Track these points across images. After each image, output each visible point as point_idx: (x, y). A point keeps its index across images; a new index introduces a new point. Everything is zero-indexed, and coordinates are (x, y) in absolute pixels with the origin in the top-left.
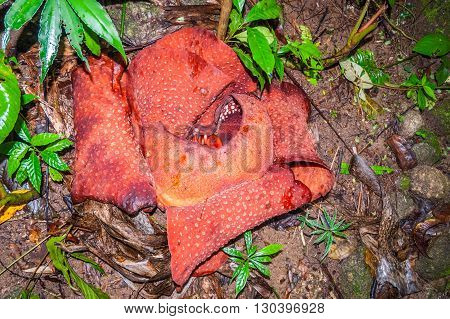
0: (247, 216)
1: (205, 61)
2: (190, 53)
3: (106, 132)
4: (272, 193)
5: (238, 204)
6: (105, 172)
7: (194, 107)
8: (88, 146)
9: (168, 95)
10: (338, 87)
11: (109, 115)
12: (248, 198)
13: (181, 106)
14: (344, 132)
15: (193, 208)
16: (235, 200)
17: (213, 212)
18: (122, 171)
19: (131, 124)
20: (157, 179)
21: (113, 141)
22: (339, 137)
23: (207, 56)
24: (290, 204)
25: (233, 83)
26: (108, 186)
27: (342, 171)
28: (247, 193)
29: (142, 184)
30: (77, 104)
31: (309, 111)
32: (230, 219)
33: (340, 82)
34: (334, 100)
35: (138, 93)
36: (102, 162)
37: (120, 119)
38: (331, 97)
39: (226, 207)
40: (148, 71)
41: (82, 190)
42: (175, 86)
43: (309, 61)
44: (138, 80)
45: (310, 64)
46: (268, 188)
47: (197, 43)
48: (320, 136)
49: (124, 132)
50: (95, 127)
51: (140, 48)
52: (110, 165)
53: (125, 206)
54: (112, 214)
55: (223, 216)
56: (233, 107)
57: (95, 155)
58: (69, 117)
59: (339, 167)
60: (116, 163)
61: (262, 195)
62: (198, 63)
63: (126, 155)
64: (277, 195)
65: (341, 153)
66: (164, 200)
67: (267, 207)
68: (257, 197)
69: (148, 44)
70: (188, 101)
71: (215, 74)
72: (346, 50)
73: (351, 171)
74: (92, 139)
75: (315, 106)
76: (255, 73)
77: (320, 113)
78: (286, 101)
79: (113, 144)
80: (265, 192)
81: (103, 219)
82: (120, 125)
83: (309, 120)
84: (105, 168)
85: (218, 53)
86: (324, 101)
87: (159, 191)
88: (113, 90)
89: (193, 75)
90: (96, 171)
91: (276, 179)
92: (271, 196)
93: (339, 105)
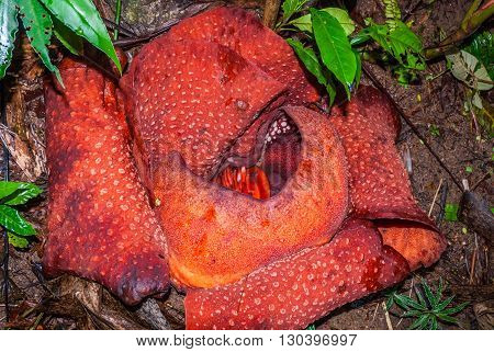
0: (310, 305)
1: (243, 59)
2: (221, 46)
3: (93, 172)
4: (349, 268)
5: (296, 287)
6: (91, 237)
7: (227, 127)
8: (66, 193)
9: (187, 111)
10: (440, 89)
11: (98, 145)
12: (311, 277)
13: (207, 125)
14: (450, 157)
15: (226, 293)
16: (292, 281)
17: (257, 301)
18: (117, 235)
19: (132, 156)
20: (170, 242)
21: (104, 186)
22: (442, 164)
23: (247, 52)
24: (376, 284)
25: (285, 92)
26: (96, 258)
27: (447, 216)
28: (309, 270)
29: (147, 256)
30: (50, 127)
31: (398, 127)
32: (283, 311)
33: (444, 81)
34: (434, 108)
35: (143, 111)
36: (86, 220)
37: (114, 150)
38: (430, 105)
39: (277, 291)
40: (157, 76)
41: (57, 260)
42: (198, 97)
43: (404, 57)
44: (142, 91)
45: (406, 63)
46: (342, 261)
47: (232, 31)
48: (413, 164)
49: (121, 171)
50: (77, 163)
51: (145, 39)
52: (98, 224)
53: (121, 291)
54: (103, 300)
55: (272, 308)
56: (284, 124)
57: (75, 208)
58: (39, 146)
59: (442, 211)
60: (108, 222)
61: (333, 272)
62: (233, 62)
63: (124, 208)
64: (355, 272)
65: (445, 189)
66: (182, 276)
67: (341, 290)
68: (325, 275)
69: (157, 33)
70: (217, 117)
71: (259, 79)
72: (459, 36)
73: (461, 217)
74: (72, 183)
75: (406, 119)
76: (322, 80)
77: (415, 130)
78: (365, 116)
79: (103, 192)
80: (337, 267)
81: (89, 306)
82: (115, 159)
83: (398, 141)
84: (92, 229)
85: (264, 46)
86: (419, 110)
87: (173, 261)
88: (104, 105)
89: (225, 81)
90: (77, 234)
91: (354, 244)
92: (347, 274)
93: (442, 116)
